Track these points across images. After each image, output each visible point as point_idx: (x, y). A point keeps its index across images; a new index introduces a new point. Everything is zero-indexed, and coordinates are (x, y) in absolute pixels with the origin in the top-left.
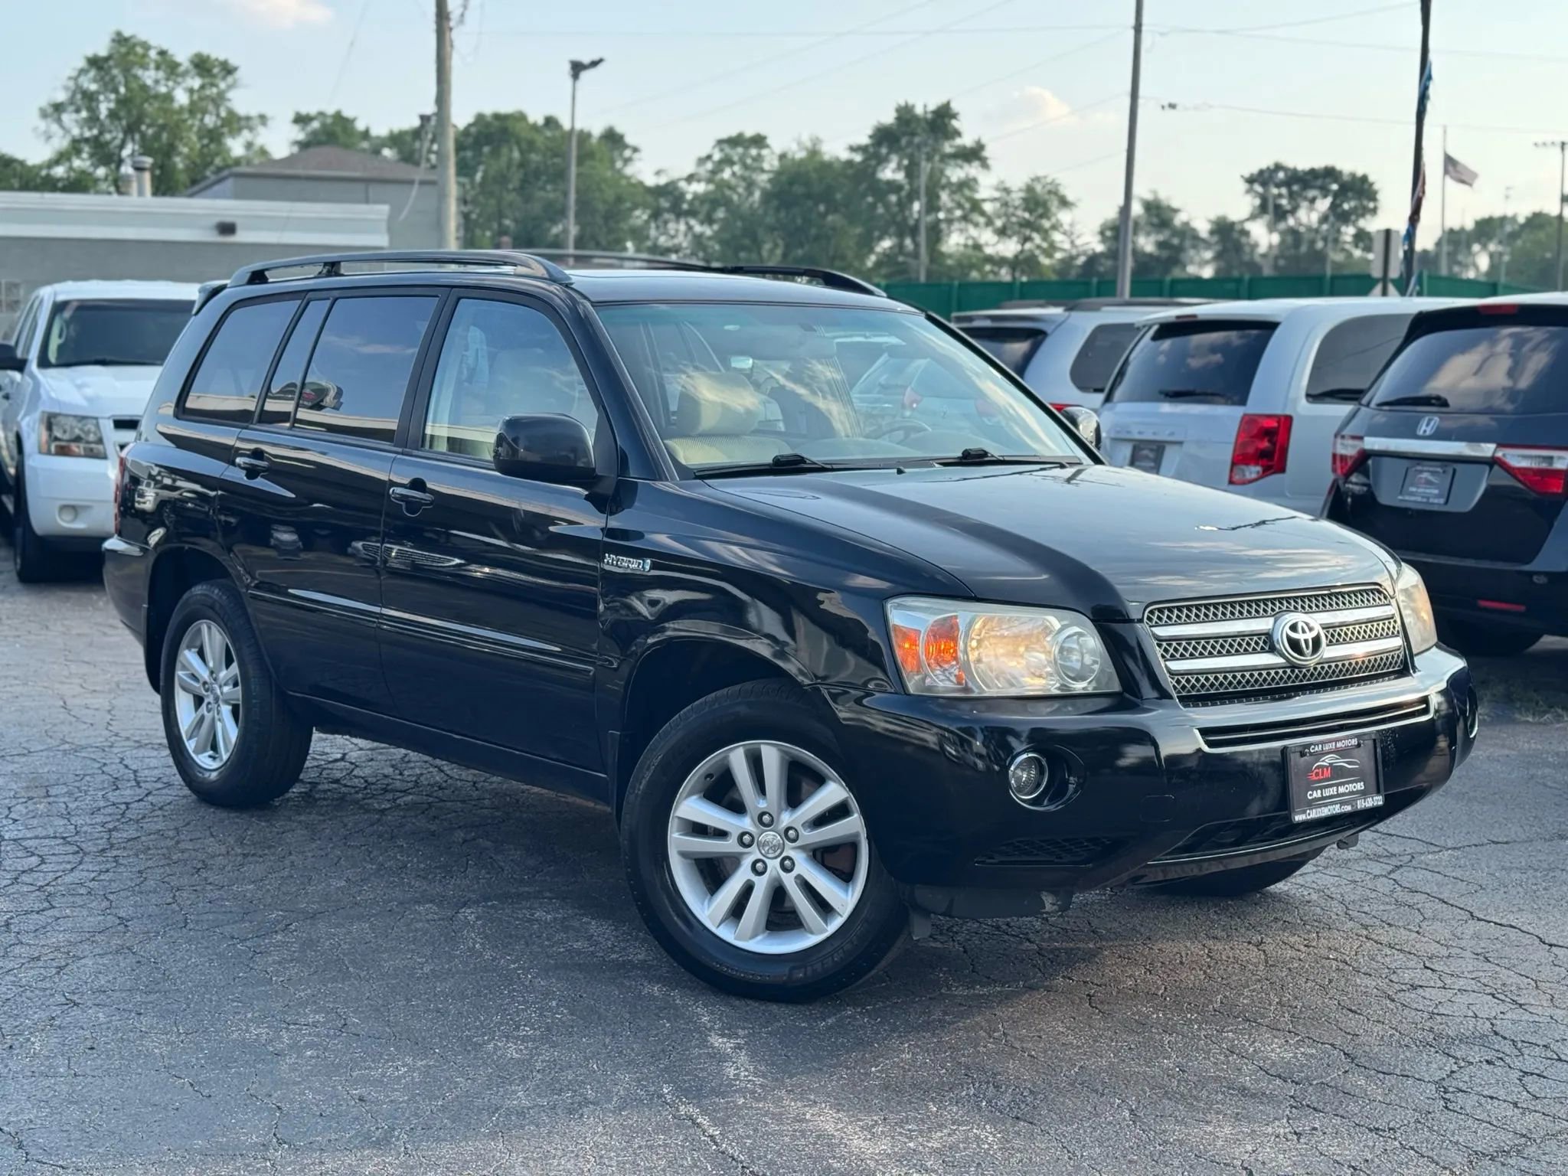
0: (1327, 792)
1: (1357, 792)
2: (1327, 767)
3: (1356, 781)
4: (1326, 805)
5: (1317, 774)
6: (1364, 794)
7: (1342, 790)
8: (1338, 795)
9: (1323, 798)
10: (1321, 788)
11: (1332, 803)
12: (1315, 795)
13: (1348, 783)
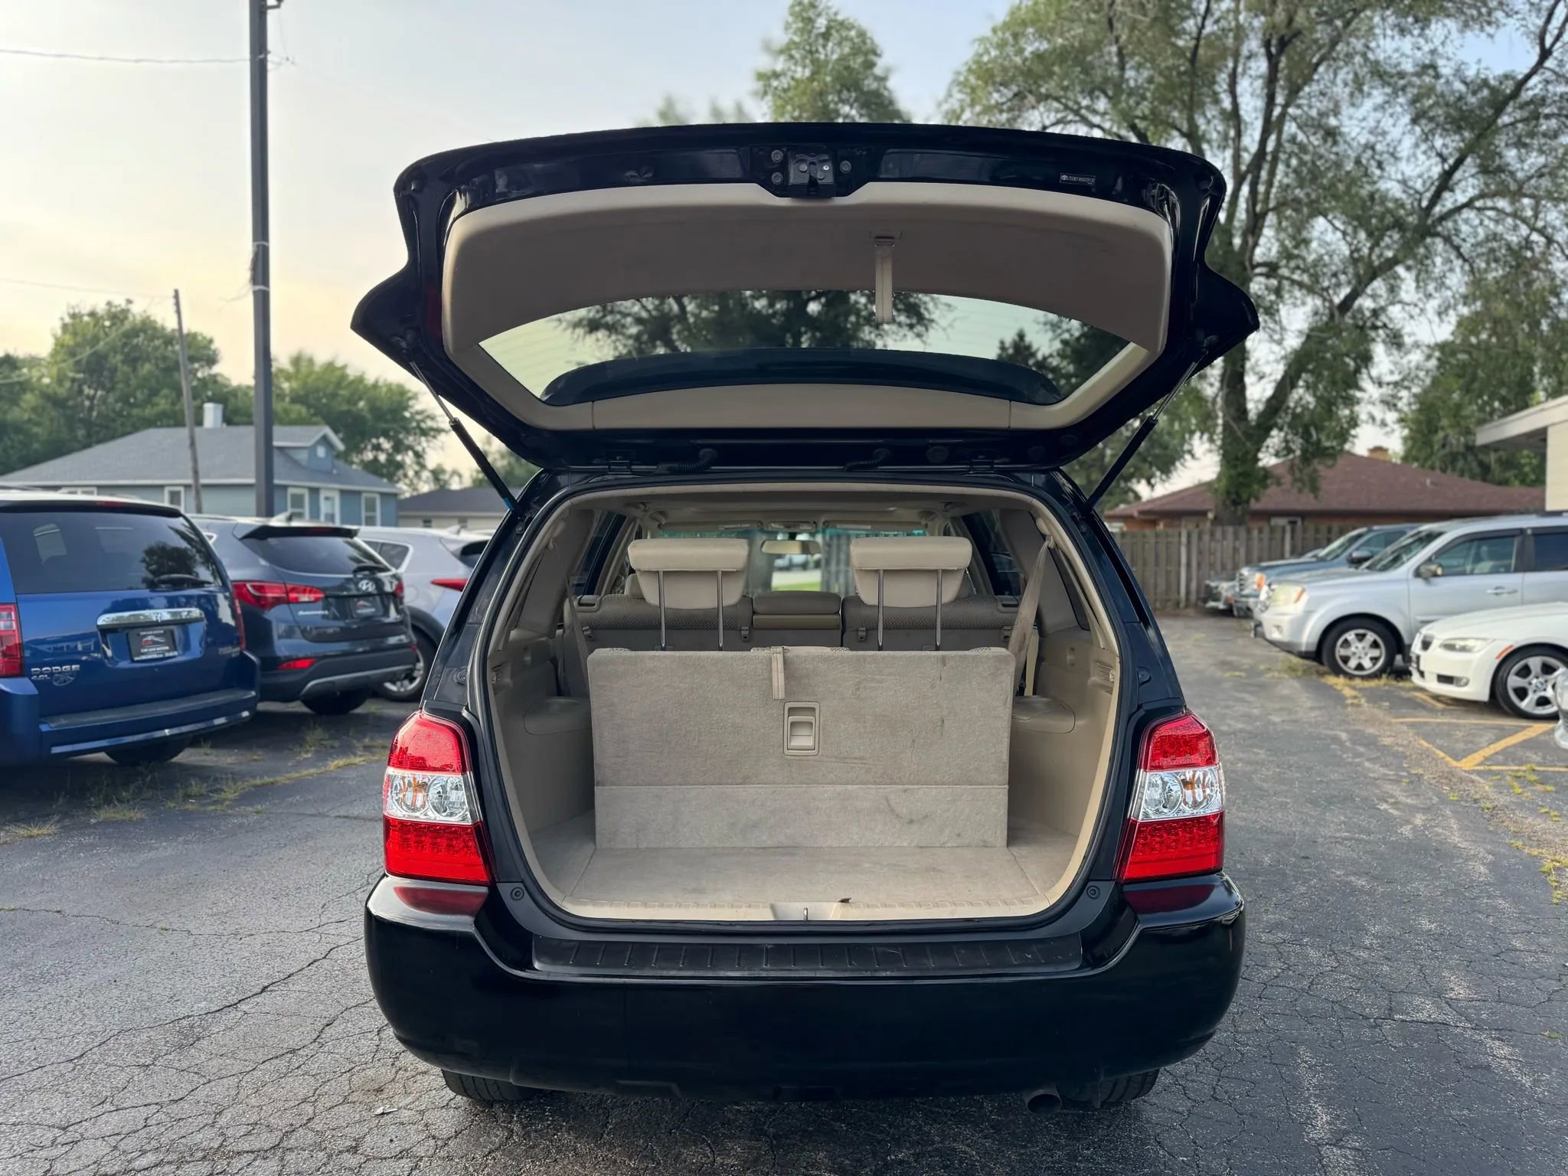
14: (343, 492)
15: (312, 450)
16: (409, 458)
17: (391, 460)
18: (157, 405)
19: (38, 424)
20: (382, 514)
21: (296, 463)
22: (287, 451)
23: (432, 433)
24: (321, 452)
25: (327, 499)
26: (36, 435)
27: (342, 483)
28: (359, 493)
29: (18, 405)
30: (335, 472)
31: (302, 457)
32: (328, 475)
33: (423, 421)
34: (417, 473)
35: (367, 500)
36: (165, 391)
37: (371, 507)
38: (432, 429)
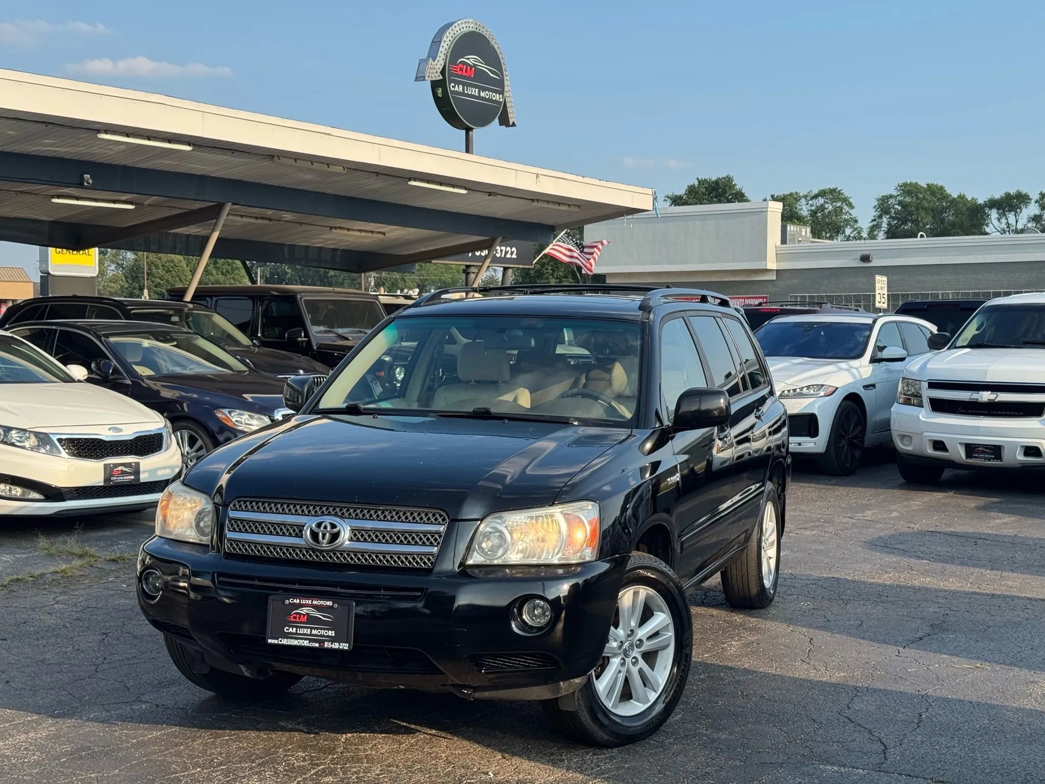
0: (301, 631)
1: (328, 636)
2: (304, 615)
3: (328, 630)
4: (297, 639)
5: (295, 618)
6: (332, 640)
7: (314, 632)
8: (311, 635)
9: (296, 634)
10: (297, 627)
11: (305, 639)
12: (291, 630)
13: (321, 629)
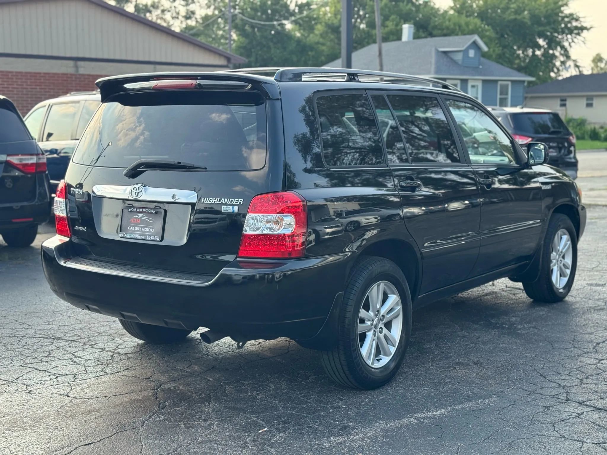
14: (484, 81)
15: (466, 52)
16: (557, 52)
17: (545, 54)
18: (387, 27)
19: (323, 44)
20: (512, 97)
21: (455, 62)
22: (450, 54)
23: (576, 32)
24: (472, 53)
25: (473, 86)
26: (323, 51)
27: (484, 75)
28: (496, 81)
29: (313, 33)
30: (481, 67)
31: (459, 57)
32: (475, 70)
33: (570, 22)
34: (563, 63)
35: (502, 86)
36: (393, 17)
37: (504, 91)
38: (576, 28)
